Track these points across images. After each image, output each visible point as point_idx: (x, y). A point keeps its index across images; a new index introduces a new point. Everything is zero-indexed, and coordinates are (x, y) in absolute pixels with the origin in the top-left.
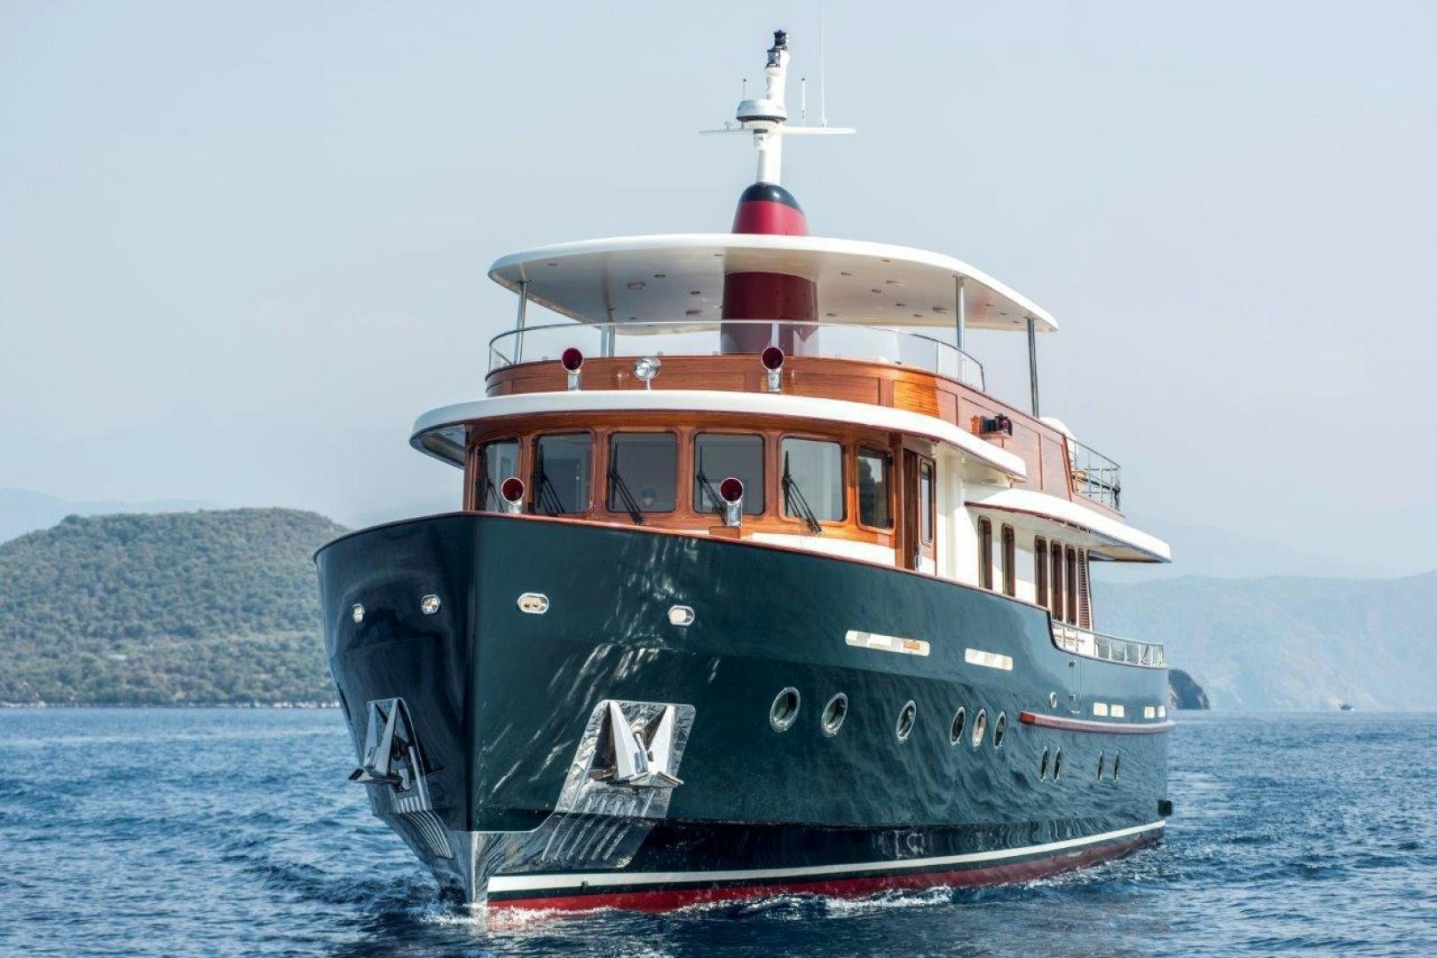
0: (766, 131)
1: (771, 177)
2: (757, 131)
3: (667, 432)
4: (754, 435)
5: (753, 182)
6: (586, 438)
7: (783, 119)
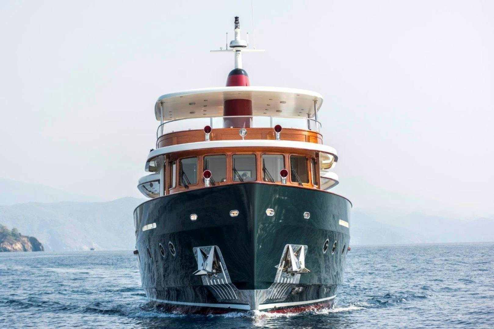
0: (240, 51)
1: (240, 67)
2: (237, 51)
3: (252, 154)
4: (281, 154)
5: (233, 68)
6: (224, 156)
7: (245, 47)
